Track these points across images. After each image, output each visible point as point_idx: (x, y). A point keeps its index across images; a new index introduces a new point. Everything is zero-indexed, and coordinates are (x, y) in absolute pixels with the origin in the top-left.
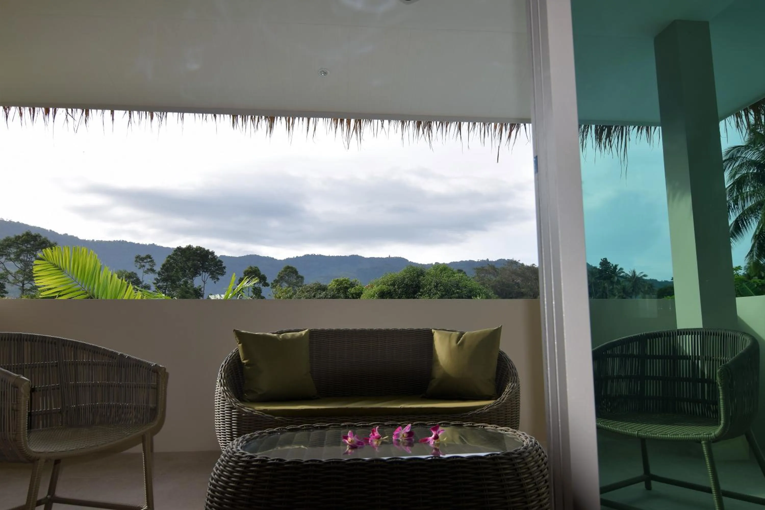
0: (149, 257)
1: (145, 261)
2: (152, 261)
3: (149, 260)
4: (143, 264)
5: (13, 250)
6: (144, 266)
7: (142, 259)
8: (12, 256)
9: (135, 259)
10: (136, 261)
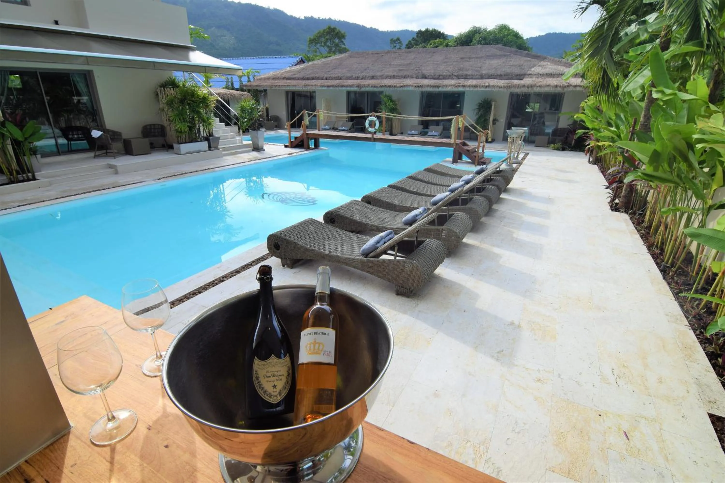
0: (398, 39)
1: (396, 42)
2: (400, 42)
3: (399, 41)
4: (395, 45)
5: (323, 39)
6: (395, 47)
7: (394, 41)
8: (323, 44)
9: (390, 42)
10: (391, 43)
